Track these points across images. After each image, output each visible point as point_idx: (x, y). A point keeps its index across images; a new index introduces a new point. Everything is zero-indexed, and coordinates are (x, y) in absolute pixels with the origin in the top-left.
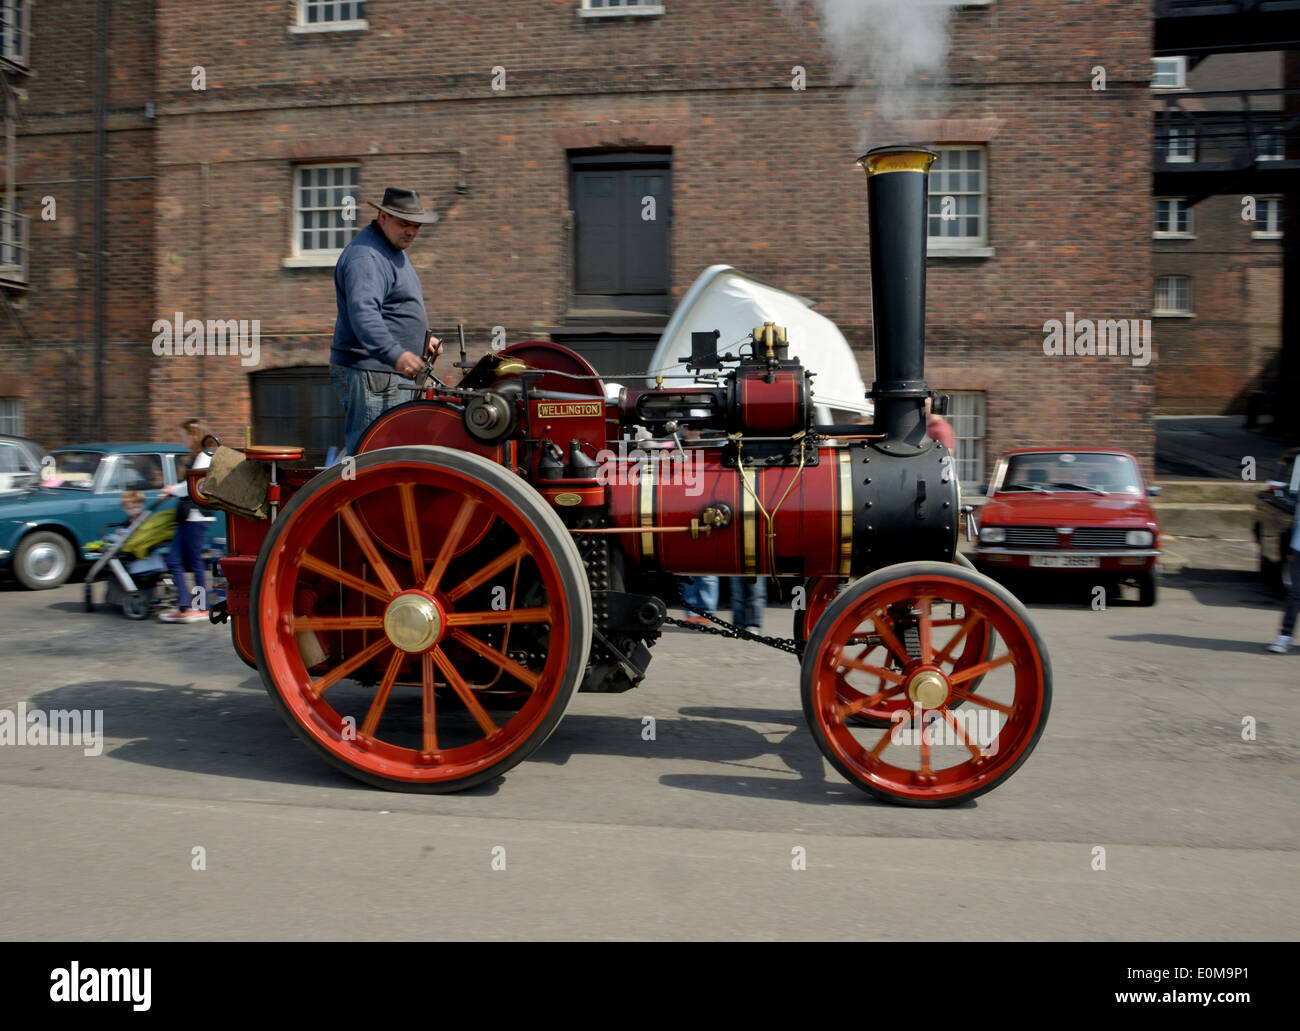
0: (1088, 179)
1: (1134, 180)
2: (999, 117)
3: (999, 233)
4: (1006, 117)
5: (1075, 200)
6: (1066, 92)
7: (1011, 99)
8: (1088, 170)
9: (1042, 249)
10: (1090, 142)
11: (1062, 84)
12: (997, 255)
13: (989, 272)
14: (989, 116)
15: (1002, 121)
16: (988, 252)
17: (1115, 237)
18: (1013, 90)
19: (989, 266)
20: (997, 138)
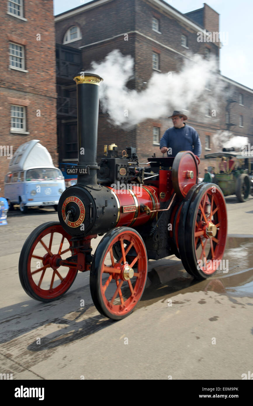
0: (46, 118)
1: (53, 120)
2: (30, 101)
3: (30, 129)
4: (32, 101)
5: (44, 123)
6: (42, 97)
7: (31, 97)
8: (46, 116)
9: (38, 133)
10: (46, 110)
11: (41, 95)
12: (30, 134)
13: (28, 138)
14: (27, 100)
15: (30, 102)
16: (27, 133)
17: (51, 132)
18: (32, 94)
19: (28, 136)
20: (29, 106)
